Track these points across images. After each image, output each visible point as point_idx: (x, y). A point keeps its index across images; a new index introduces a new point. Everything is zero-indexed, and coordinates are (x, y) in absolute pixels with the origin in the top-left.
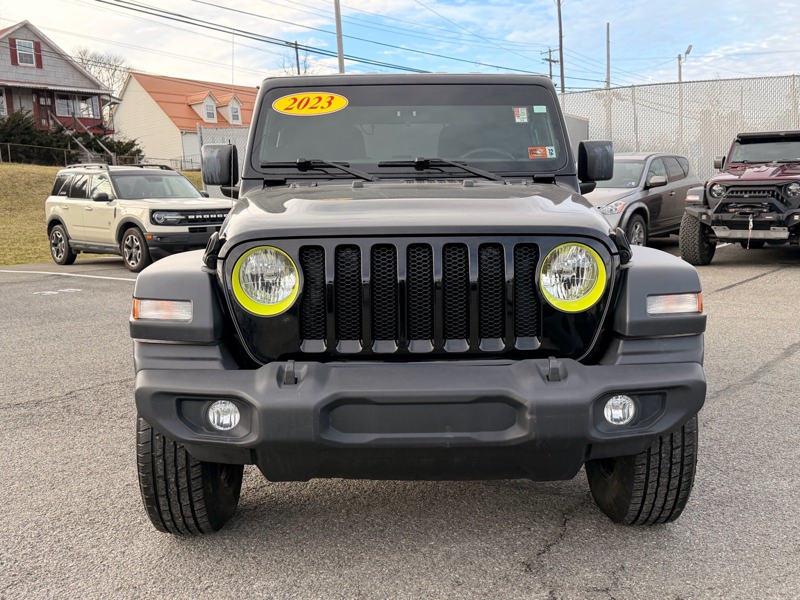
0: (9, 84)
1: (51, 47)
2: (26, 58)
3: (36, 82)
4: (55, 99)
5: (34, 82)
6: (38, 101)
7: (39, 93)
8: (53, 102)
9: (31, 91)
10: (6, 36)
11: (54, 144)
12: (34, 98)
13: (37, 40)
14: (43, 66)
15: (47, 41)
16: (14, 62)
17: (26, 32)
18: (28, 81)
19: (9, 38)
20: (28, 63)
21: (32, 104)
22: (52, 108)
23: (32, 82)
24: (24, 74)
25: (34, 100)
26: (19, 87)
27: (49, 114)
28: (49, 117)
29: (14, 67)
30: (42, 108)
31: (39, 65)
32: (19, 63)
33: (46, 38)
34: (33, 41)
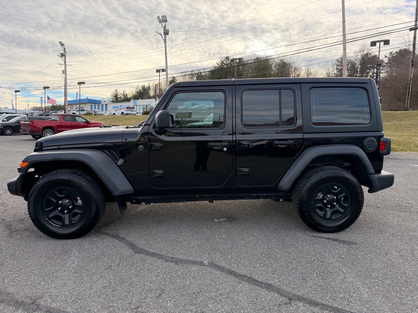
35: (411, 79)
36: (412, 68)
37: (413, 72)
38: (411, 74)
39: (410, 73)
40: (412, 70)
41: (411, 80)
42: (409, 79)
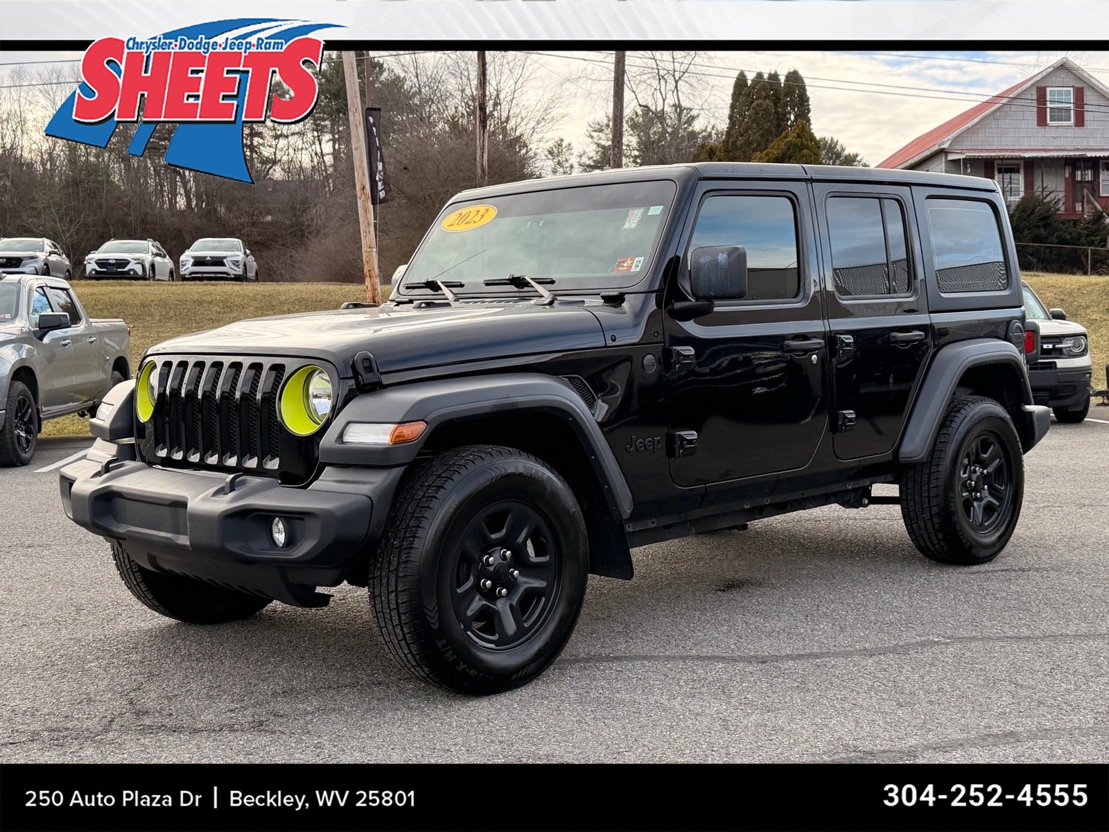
0: (1027, 155)
1: (1100, 93)
2: (1060, 114)
3: (1073, 148)
4: (1101, 170)
5: (1069, 148)
6: (1073, 175)
7: (1074, 163)
8: (1096, 176)
9: (1063, 163)
10: (1033, 85)
11: (1083, 239)
12: (1067, 171)
13: (1078, 85)
14: (1085, 122)
15: (1095, 85)
16: (1042, 121)
17: (1063, 74)
18: (1061, 147)
19: (1037, 87)
20: (1062, 120)
21: (1064, 181)
22: (1094, 186)
23: (1067, 148)
24: (1054, 138)
25: (1067, 175)
26: (1042, 158)
27: (1085, 195)
28: (1085, 199)
29: (1041, 129)
30: (1079, 185)
31: (1080, 122)
32: (1048, 122)
33: (1092, 80)
34: (1073, 87)
35: (483, 170)
36: (484, 133)
37: (486, 145)
38: (483, 153)
39: (479, 152)
40: (483, 141)
41: (484, 176)
42: (479, 171)
